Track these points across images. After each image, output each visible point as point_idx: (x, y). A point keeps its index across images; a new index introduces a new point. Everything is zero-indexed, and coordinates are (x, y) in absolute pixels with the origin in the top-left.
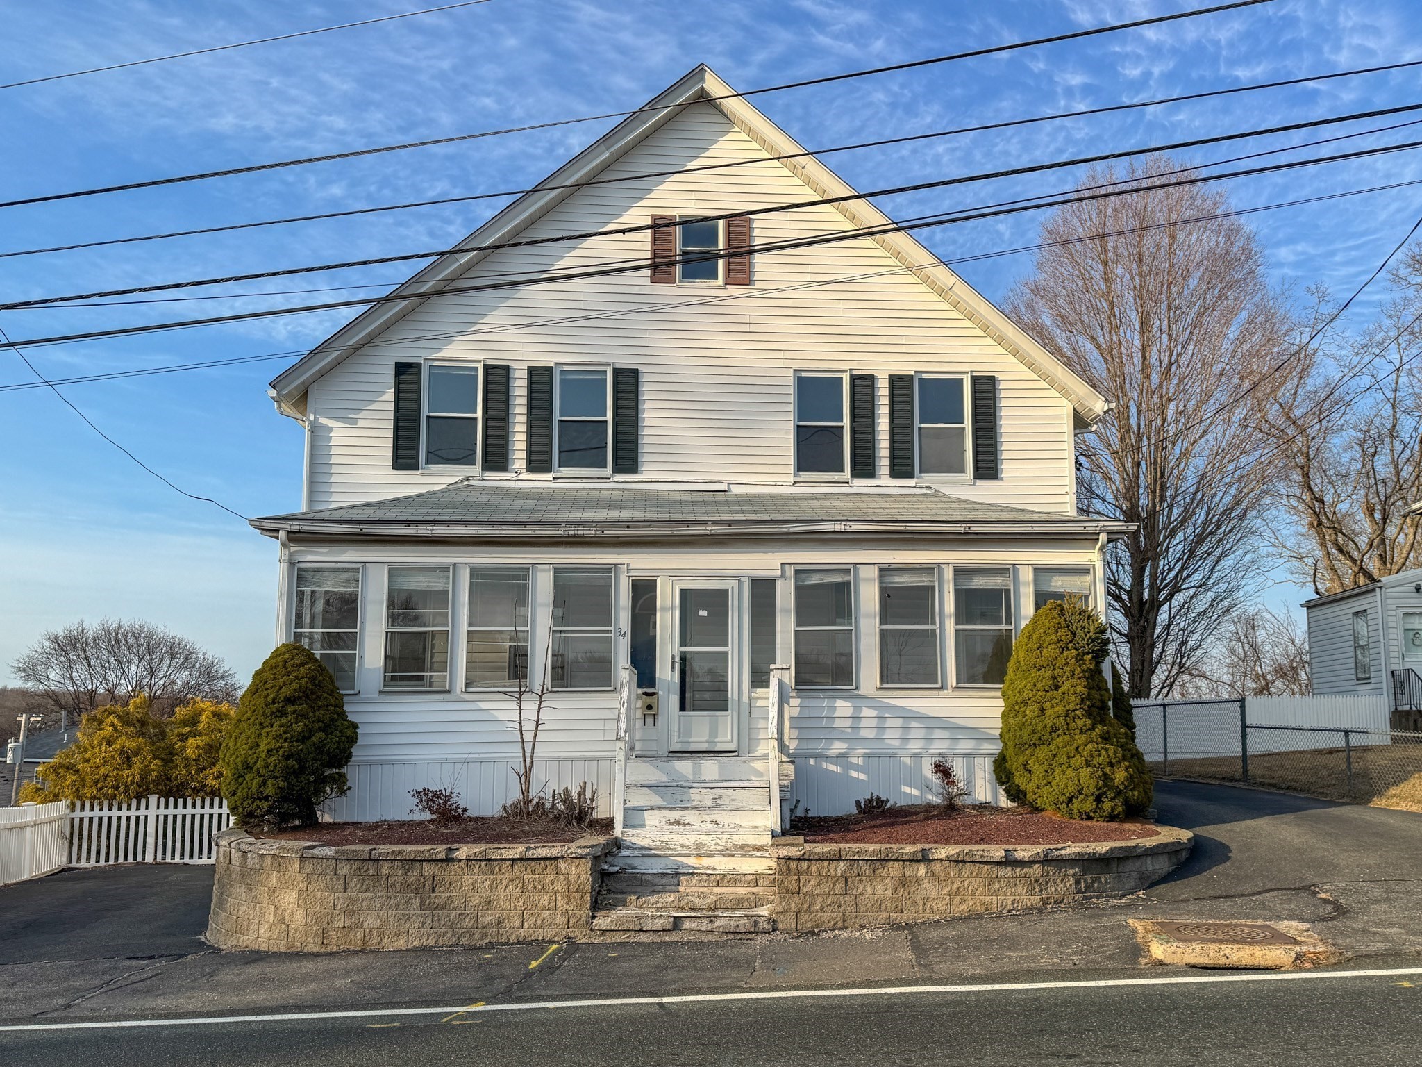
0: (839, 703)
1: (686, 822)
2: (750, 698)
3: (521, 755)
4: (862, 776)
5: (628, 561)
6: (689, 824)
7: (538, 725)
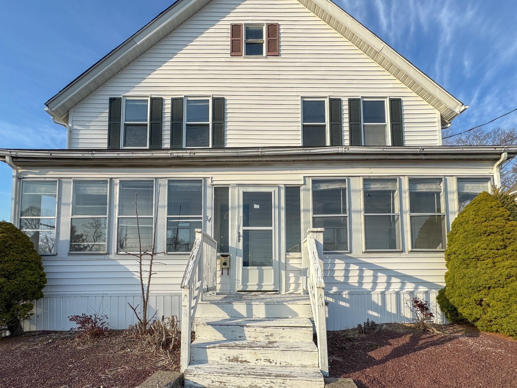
0: (337, 261)
1: (243, 359)
2: (286, 258)
3: (141, 292)
4: (348, 305)
5: (212, 176)
6: (245, 361)
7: (151, 274)
